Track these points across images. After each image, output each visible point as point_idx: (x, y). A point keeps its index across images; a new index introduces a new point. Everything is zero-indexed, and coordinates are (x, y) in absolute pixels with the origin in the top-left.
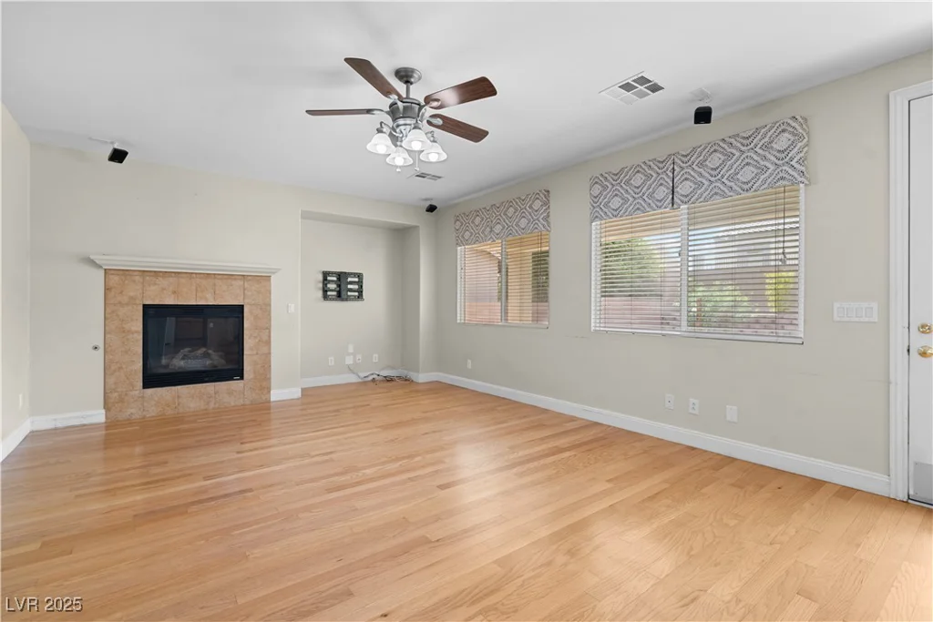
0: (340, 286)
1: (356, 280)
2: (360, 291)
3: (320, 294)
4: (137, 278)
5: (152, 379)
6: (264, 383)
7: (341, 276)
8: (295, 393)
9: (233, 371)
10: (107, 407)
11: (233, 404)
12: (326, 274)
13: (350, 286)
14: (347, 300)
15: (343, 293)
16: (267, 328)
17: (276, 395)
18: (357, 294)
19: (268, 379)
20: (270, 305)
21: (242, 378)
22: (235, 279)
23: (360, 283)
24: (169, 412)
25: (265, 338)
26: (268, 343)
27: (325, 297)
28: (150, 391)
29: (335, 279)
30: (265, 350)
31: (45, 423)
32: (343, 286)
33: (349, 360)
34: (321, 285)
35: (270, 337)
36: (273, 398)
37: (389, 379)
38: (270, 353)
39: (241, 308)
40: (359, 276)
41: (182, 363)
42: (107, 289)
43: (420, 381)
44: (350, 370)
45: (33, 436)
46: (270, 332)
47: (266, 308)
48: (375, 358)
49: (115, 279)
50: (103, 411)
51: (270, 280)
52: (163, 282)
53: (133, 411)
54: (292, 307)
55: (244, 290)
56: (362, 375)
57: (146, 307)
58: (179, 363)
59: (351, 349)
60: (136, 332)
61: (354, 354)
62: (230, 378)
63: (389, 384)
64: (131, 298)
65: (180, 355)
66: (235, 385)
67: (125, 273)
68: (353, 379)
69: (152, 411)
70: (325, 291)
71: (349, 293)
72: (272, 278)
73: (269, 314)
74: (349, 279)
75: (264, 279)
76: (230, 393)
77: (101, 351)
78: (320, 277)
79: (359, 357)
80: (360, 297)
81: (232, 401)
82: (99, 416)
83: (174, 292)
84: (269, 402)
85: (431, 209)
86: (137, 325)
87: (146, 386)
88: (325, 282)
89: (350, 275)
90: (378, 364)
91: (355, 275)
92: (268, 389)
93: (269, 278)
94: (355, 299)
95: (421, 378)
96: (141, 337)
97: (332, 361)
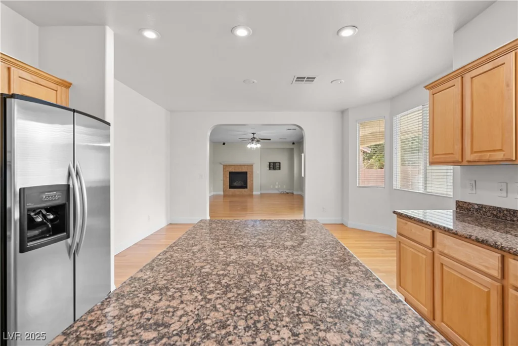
0: (274, 166)
2: (280, 167)
3: (268, 168)
4: (228, 166)
5: (231, 187)
6: (252, 190)
7: (274, 163)
8: (259, 193)
9: (245, 186)
10: (224, 191)
11: (245, 194)
12: (270, 163)
13: (277, 166)
15: (275, 169)
17: (254, 193)
19: (253, 189)
20: (253, 172)
21: (247, 188)
22: (246, 166)
23: (280, 165)
24: (233, 194)
26: (253, 180)
27: (270, 169)
29: (272, 164)
30: (252, 182)
31: (215, 193)
33: (277, 187)
34: (268, 166)
37: (288, 193)
38: (253, 184)
39: (247, 172)
40: (280, 163)
42: (224, 169)
44: (277, 189)
46: (253, 178)
48: (285, 186)
52: (233, 167)
53: (228, 193)
54: (258, 172)
55: (248, 168)
56: (280, 191)
57: (230, 172)
58: (235, 184)
59: (277, 183)
61: (278, 185)
62: (245, 188)
63: (288, 195)
64: (227, 170)
66: (246, 190)
67: (226, 165)
68: (277, 192)
69: (231, 194)
70: (270, 167)
73: (253, 174)
75: (251, 166)
76: (245, 191)
77: (222, 181)
78: (268, 164)
79: (279, 186)
80: (280, 169)
82: (222, 193)
83: (234, 169)
85: (293, 143)
86: (228, 176)
87: (230, 188)
88: (270, 165)
89: (277, 163)
90: (285, 188)
91: (278, 163)
92: (253, 192)
93: (252, 165)
94: (278, 169)
95: (295, 193)
96: (229, 178)
97: (271, 187)
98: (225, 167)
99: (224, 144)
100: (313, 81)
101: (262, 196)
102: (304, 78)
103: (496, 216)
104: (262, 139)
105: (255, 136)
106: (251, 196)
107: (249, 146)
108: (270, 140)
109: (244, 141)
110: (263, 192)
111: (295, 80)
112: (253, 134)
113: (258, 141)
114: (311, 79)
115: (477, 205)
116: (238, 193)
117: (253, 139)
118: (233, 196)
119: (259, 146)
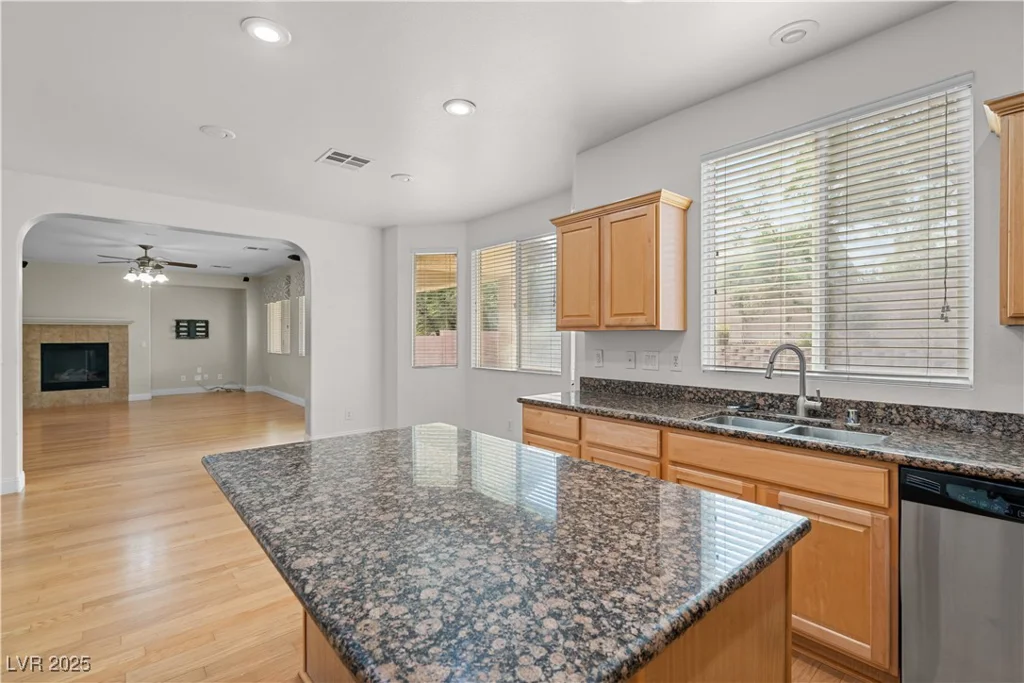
0: (190, 329)
1: (203, 324)
2: (206, 332)
3: (174, 334)
4: (38, 329)
5: (46, 386)
6: (123, 390)
7: (192, 323)
8: (147, 396)
12: (178, 322)
13: (198, 329)
14: (193, 338)
15: (192, 335)
16: (125, 357)
17: (131, 397)
18: (204, 334)
19: (127, 388)
20: (127, 343)
21: (108, 386)
22: (103, 328)
23: (207, 327)
24: (58, 405)
25: (124, 363)
26: (127, 365)
27: (178, 336)
28: (45, 393)
29: (186, 324)
30: (124, 370)
32: (191, 328)
33: (198, 378)
34: (174, 329)
35: (127, 362)
36: (130, 400)
37: (228, 391)
38: (127, 373)
39: (107, 345)
40: (207, 322)
41: (67, 377)
43: (247, 391)
44: (199, 384)
46: (128, 359)
47: (125, 345)
48: (220, 377)
52: (55, 331)
53: (35, 404)
54: (144, 345)
55: (109, 334)
56: (209, 388)
57: (42, 345)
58: (65, 377)
59: (199, 370)
60: (37, 359)
61: (202, 374)
62: (98, 387)
63: (229, 395)
64: (33, 340)
65: (66, 373)
66: (103, 391)
67: (30, 325)
68: (200, 390)
69: (47, 405)
70: (178, 332)
71: (197, 334)
72: (129, 327)
73: (127, 348)
74: (197, 324)
75: (122, 328)
76: (99, 395)
78: (174, 324)
79: (206, 376)
80: (207, 336)
81: (101, 401)
83: (61, 337)
84: (126, 402)
85: (246, 279)
86: (37, 355)
87: (45, 390)
88: (178, 326)
89: (198, 321)
90: (221, 381)
91: (202, 321)
92: (127, 394)
93: (127, 327)
94: (202, 337)
95: (248, 389)
96: (39, 362)
97: (183, 378)
98: (26, 330)
99: (25, 265)
100: (360, 166)
101: (157, 401)
102: (348, 157)
103: (625, 392)
104: (170, 264)
105: (150, 253)
106: (122, 404)
107: (131, 277)
108: (195, 266)
109: (112, 265)
110: (161, 392)
111: (327, 155)
112: (145, 248)
113: (158, 267)
114: (360, 162)
115: (605, 380)
116: (74, 401)
117: (143, 262)
118: (57, 410)
119: (162, 279)
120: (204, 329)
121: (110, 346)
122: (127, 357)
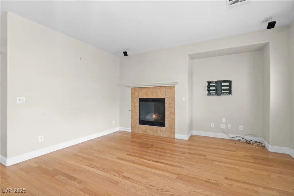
1: (228, 84)
2: (230, 90)
3: (207, 92)
4: (137, 90)
6: (172, 131)
7: (219, 83)
9: (160, 122)
11: (162, 136)
12: (209, 83)
13: (223, 88)
14: (220, 95)
15: (218, 91)
16: (173, 108)
18: (228, 91)
19: (174, 129)
20: (175, 98)
21: (165, 126)
22: (162, 88)
23: (230, 86)
25: (173, 112)
26: (174, 113)
27: (209, 94)
28: (140, 125)
29: (214, 84)
30: (173, 116)
32: (218, 88)
33: (223, 127)
34: (206, 88)
35: (174, 111)
36: (176, 138)
37: (248, 142)
39: (164, 99)
40: (230, 82)
41: (149, 118)
42: (132, 94)
43: (270, 150)
44: (223, 131)
45: (120, 132)
46: (175, 109)
47: (173, 99)
48: (241, 128)
49: (133, 90)
50: (131, 129)
51: (174, 87)
52: (144, 91)
53: (136, 131)
54: (184, 99)
55: (166, 92)
56: (231, 136)
57: (139, 99)
59: (224, 120)
60: (137, 106)
61: (226, 124)
62: (161, 126)
64: (136, 96)
66: (162, 128)
68: (225, 136)
69: (141, 132)
70: (209, 90)
71: (223, 91)
73: (174, 102)
74: (223, 84)
75: (172, 87)
76: (161, 131)
77: (131, 111)
78: (207, 84)
79: (229, 126)
80: (230, 93)
81: (161, 135)
83: (146, 94)
84: (174, 139)
86: (138, 105)
87: (140, 123)
88: (209, 86)
89: (223, 82)
90: (242, 132)
91: (226, 81)
92: (174, 133)
94: (226, 94)
95: (271, 148)
96: (138, 108)
97: (213, 125)
98: (134, 90)
99: (125, 54)
106: (171, 140)
110: (195, 133)
116: (151, 133)
120: (228, 88)
121: (166, 100)
122: (174, 108)
